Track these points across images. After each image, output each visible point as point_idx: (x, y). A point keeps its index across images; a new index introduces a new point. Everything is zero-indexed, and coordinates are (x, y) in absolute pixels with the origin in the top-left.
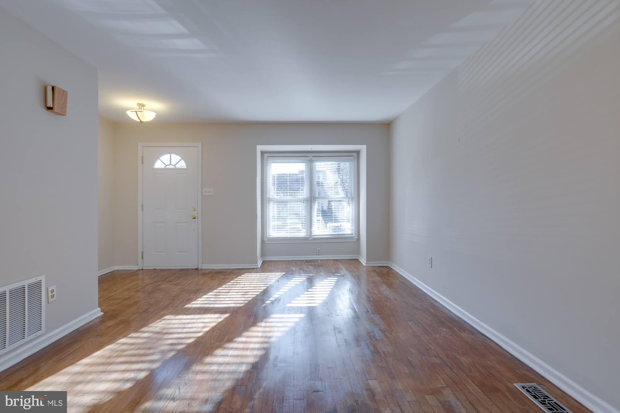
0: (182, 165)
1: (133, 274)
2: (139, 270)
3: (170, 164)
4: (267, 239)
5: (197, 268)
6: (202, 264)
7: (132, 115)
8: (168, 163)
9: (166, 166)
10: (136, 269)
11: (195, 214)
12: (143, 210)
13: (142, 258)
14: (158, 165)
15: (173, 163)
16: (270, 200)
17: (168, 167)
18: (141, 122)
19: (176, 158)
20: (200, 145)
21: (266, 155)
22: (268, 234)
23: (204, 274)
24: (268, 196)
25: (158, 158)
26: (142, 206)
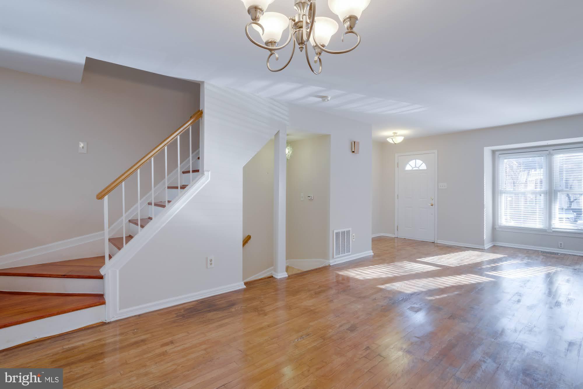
0: (424, 167)
1: (392, 239)
2: (395, 238)
3: (416, 167)
4: (498, 227)
5: (433, 242)
6: (438, 239)
7: (390, 140)
8: (414, 166)
9: (413, 168)
10: (394, 237)
11: (433, 202)
12: (398, 198)
13: (397, 230)
14: (408, 168)
15: (417, 166)
16: (502, 192)
17: (414, 169)
18: (395, 143)
19: (419, 162)
20: (436, 151)
21: (497, 153)
22: (499, 222)
23: (437, 246)
24: (500, 188)
25: (407, 163)
26: (398, 196)
